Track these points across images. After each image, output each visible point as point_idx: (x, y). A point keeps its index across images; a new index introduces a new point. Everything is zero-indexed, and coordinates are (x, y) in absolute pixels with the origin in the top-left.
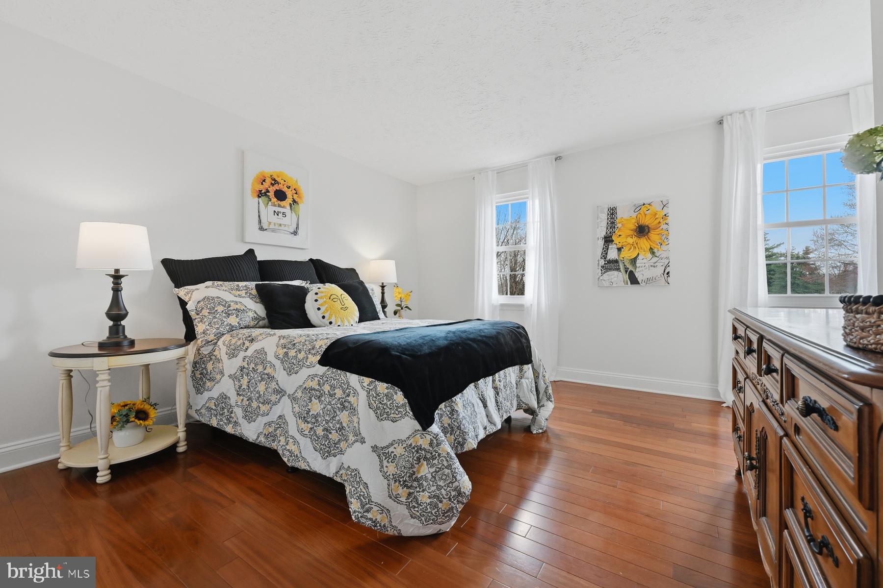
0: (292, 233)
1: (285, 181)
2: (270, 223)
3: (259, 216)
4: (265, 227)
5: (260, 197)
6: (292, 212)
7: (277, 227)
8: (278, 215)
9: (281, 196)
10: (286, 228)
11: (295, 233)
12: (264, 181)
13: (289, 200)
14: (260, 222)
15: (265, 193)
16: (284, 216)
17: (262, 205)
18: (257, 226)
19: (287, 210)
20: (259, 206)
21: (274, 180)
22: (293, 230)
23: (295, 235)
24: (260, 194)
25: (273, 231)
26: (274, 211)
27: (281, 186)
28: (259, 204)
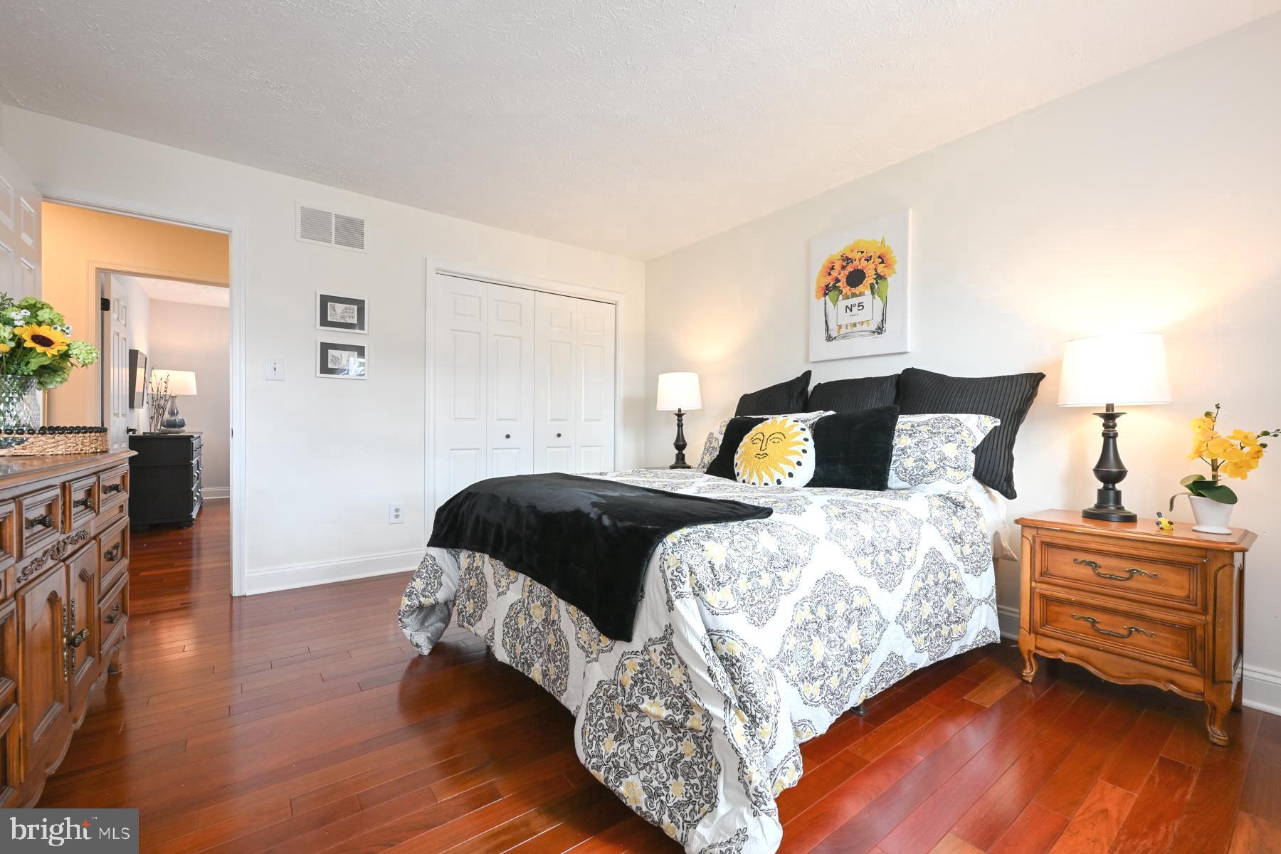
0: (874, 332)
1: (862, 252)
2: (840, 327)
3: (826, 322)
4: (833, 334)
5: (827, 294)
6: (874, 298)
7: (849, 330)
8: (851, 310)
9: (856, 278)
10: (865, 327)
11: (880, 330)
12: (832, 269)
13: (870, 279)
14: (827, 329)
15: (834, 285)
16: (861, 308)
17: (830, 304)
18: (824, 336)
19: (867, 298)
20: (825, 308)
21: (847, 259)
22: (876, 327)
23: (879, 333)
24: (827, 290)
25: (845, 337)
26: (847, 307)
27: (856, 263)
28: (825, 304)
